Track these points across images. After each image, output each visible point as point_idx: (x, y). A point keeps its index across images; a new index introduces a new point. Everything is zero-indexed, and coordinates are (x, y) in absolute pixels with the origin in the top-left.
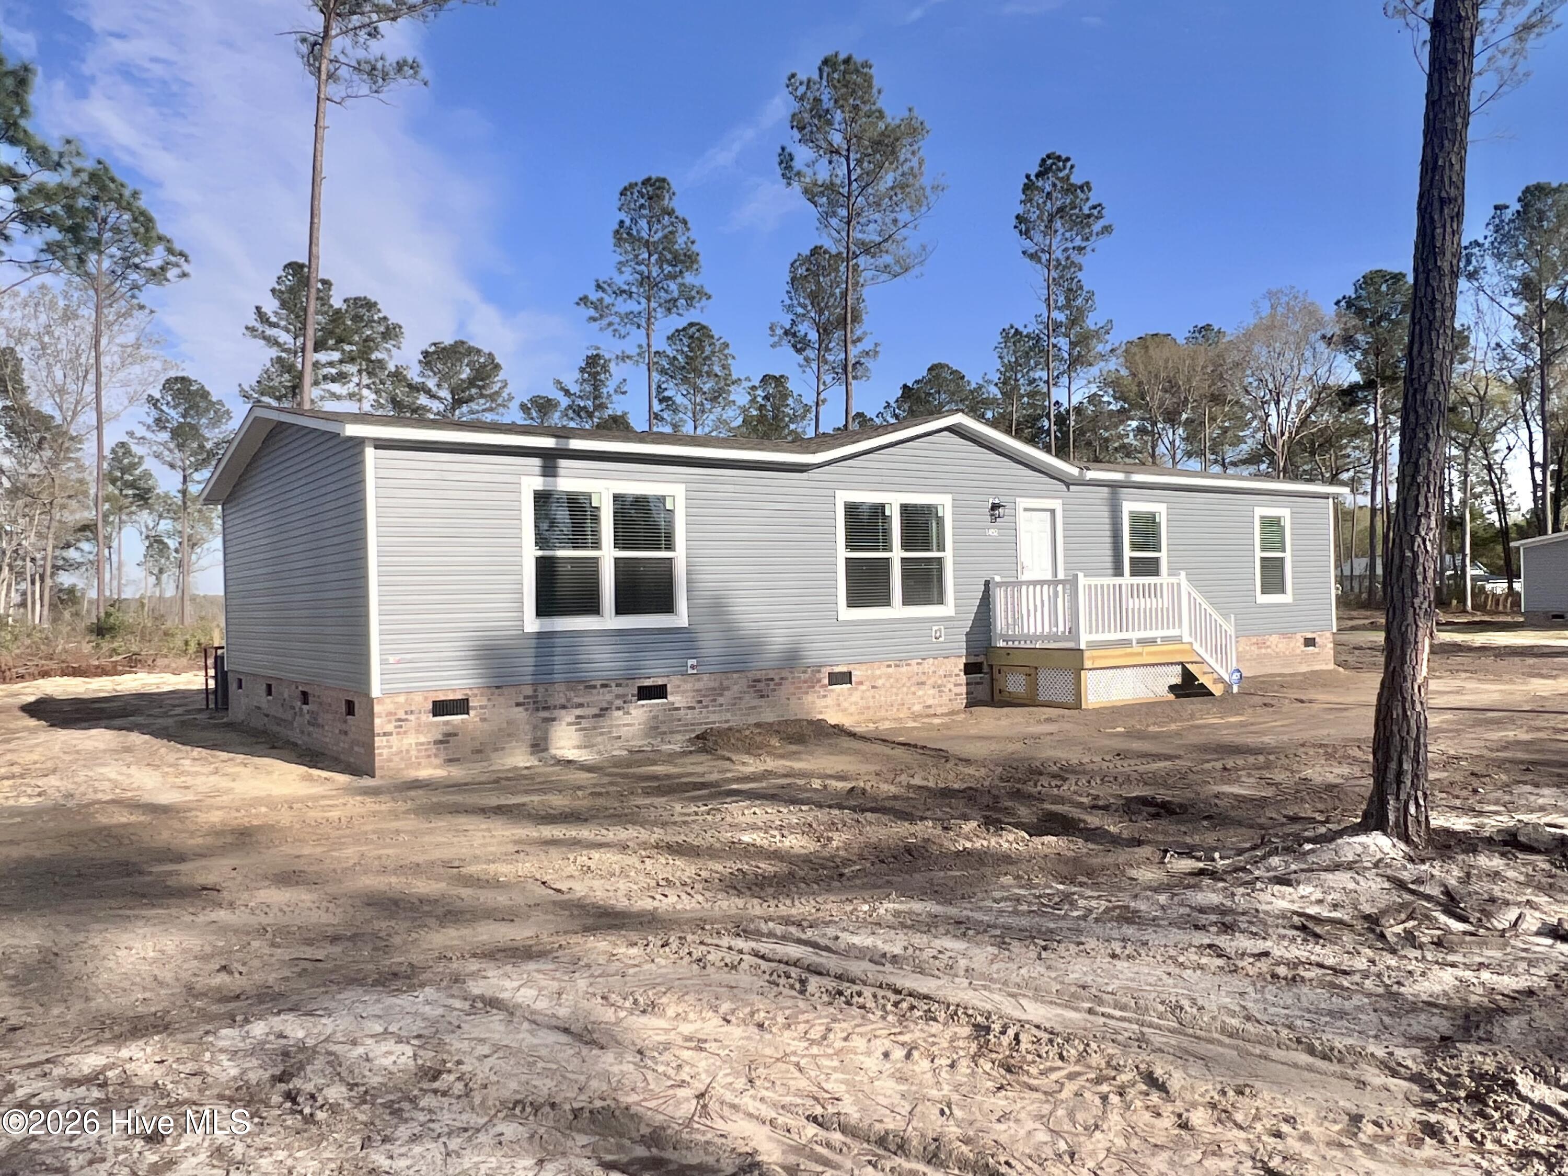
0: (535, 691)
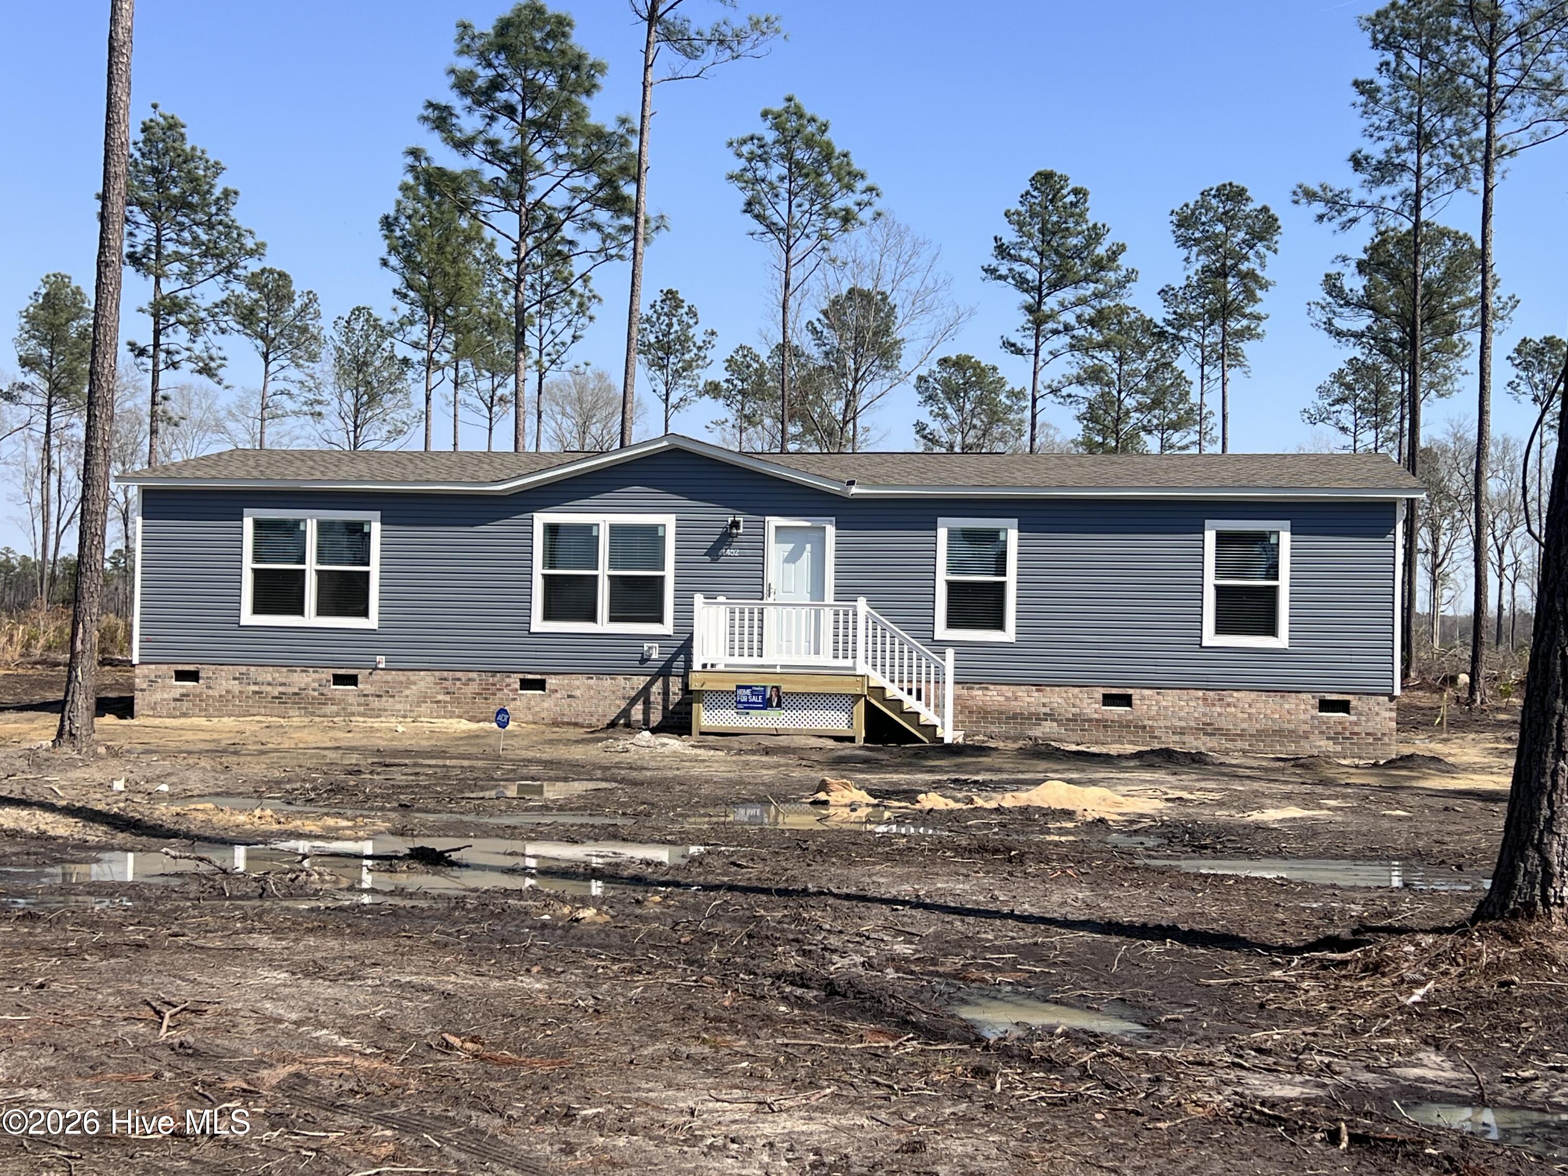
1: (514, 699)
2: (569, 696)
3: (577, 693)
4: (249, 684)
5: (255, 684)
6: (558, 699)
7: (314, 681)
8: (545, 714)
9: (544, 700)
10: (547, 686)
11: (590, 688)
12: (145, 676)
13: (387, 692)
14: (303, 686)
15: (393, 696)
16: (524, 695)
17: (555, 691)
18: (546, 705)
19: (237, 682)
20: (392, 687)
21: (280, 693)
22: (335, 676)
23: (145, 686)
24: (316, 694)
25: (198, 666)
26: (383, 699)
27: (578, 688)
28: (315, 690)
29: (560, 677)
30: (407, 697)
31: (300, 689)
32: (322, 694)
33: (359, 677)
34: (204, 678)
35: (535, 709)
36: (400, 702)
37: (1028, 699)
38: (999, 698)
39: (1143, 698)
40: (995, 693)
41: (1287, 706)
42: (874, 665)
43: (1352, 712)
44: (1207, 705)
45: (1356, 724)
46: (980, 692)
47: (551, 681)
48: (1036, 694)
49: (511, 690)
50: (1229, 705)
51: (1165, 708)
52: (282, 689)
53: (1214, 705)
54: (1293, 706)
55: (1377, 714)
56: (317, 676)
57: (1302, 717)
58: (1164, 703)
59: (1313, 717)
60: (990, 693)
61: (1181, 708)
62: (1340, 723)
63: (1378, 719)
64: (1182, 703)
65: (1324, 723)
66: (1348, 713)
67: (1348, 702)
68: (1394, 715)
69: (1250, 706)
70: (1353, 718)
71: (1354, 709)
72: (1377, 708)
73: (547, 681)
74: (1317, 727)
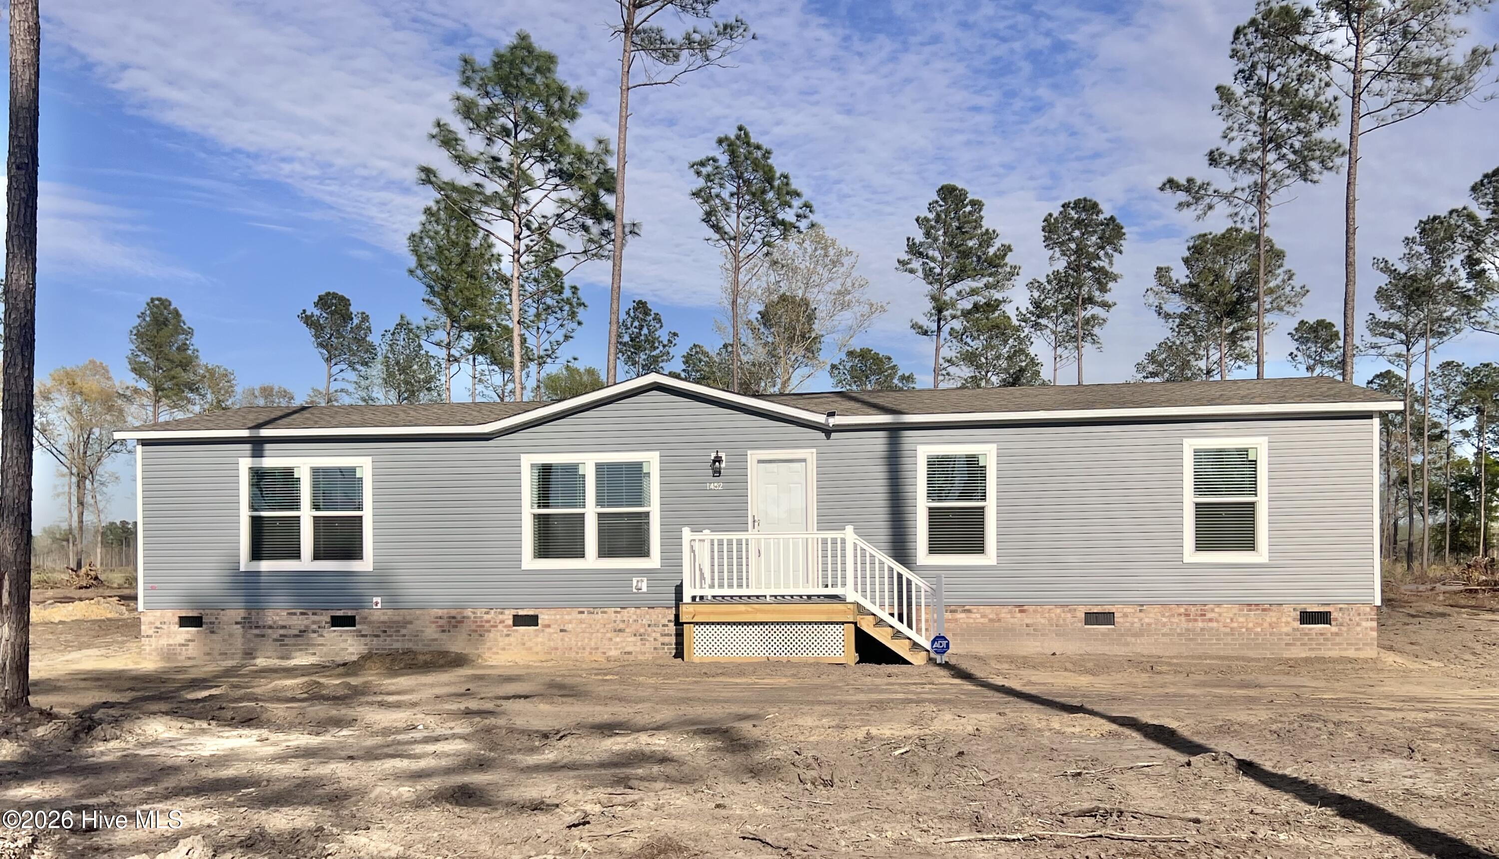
0: (249, 614)
1: (508, 635)
2: (562, 631)
3: (569, 627)
4: (251, 628)
5: (257, 627)
6: (550, 634)
7: (314, 623)
8: (539, 648)
9: (537, 636)
10: (540, 621)
11: (581, 622)
12: (151, 623)
13: (385, 632)
14: (303, 628)
15: (390, 636)
16: (517, 631)
17: (549, 626)
18: (540, 640)
19: (239, 626)
20: (389, 627)
21: (281, 636)
22: (333, 617)
23: (150, 632)
24: (315, 635)
25: (201, 611)
26: (381, 639)
27: (570, 622)
28: (314, 632)
29: (553, 612)
30: (404, 636)
31: (300, 631)
32: (322, 636)
33: (357, 617)
34: (207, 623)
35: (529, 644)
36: (398, 641)
37: (1012, 620)
38: (982, 620)
39: (1125, 615)
40: (978, 616)
41: (1268, 620)
42: (864, 591)
43: (1333, 623)
44: (1189, 621)
45: (1337, 634)
46: (963, 615)
47: (544, 617)
48: (1019, 615)
49: (506, 626)
50: (1211, 620)
51: (1149, 624)
52: (282, 632)
53: (1196, 620)
54: (1274, 620)
55: (1358, 624)
56: (316, 618)
57: (1285, 629)
58: (1147, 620)
59: (1294, 629)
60: (973, 616)
61: (1164, 625)
62: (1322, 634)
63: (1358, 629)
64: (1164, 620)
65: (1306, 634)
66: (1329, 623)
67: (1329, 614)
68: (1375, 624)
69: (1232, 620)
70: (1334, 629)
71: (1336, 619)
72: (1357, 619)
73: (540, 617)
74: (1299, 639)
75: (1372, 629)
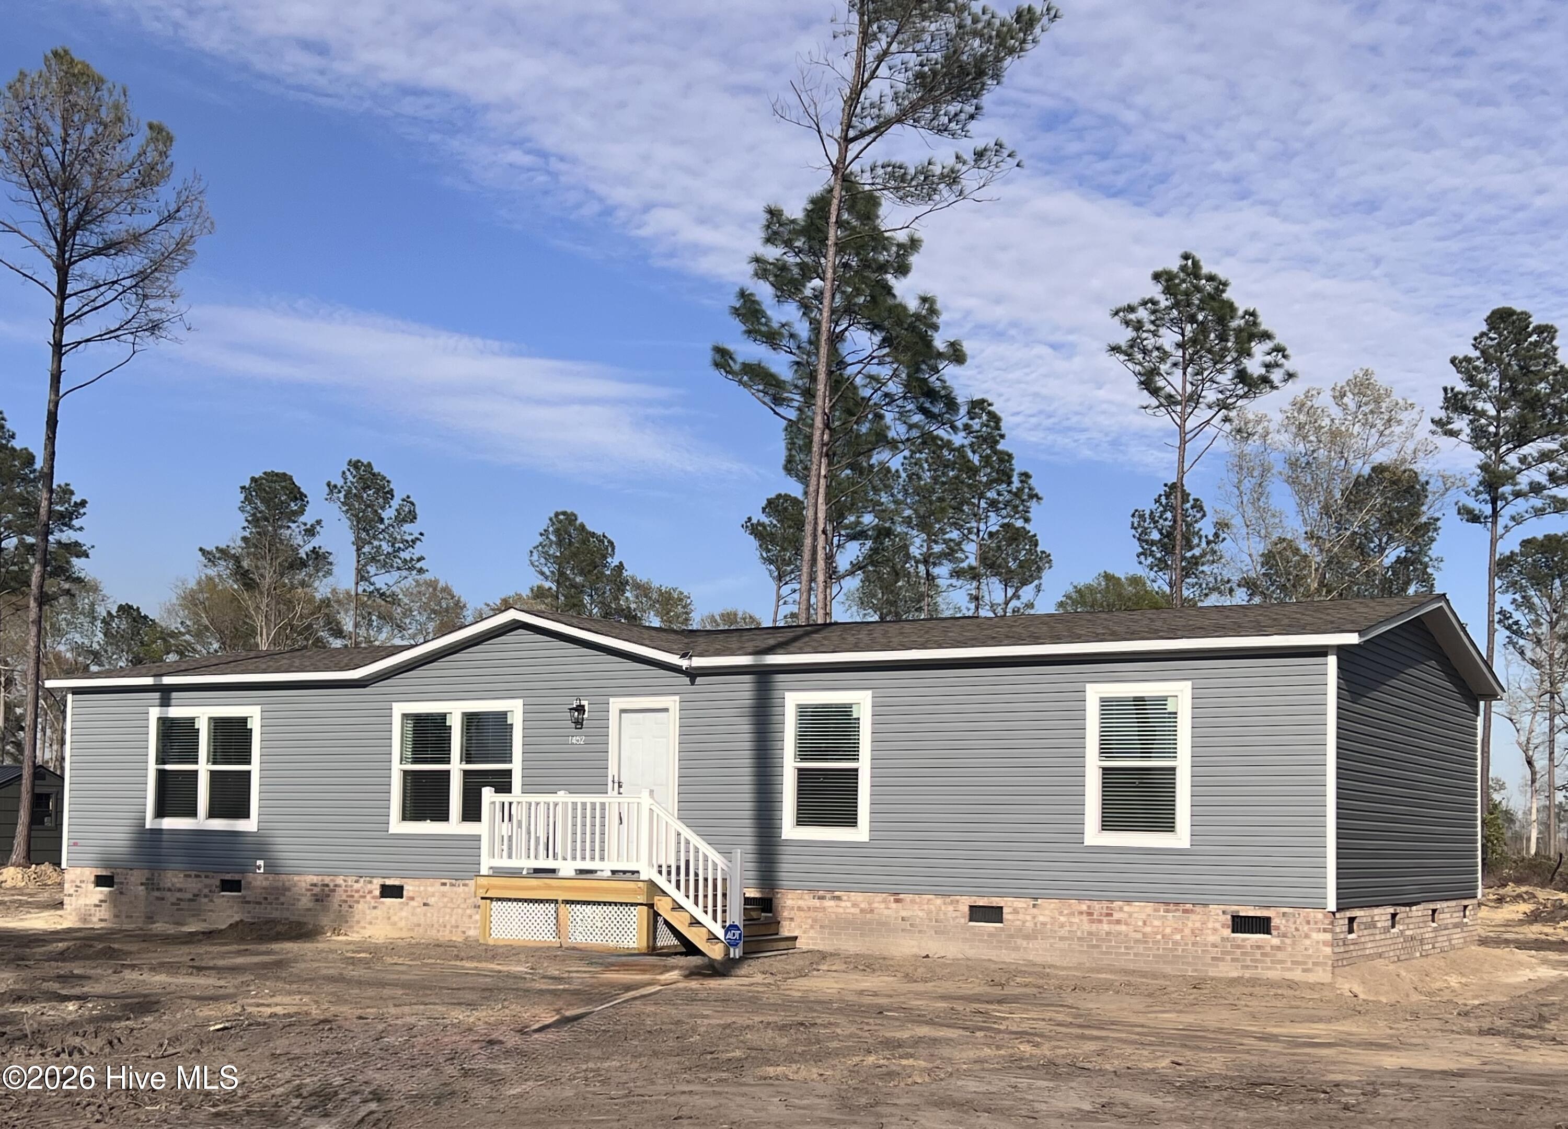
0: (153, 875)
1: (375, 908)
2: (425, 904)
3: (432, 901)
4: (153, 889)
5: (158, 889)
6: (414, 908)
7: (206, 886)
8: (402, 924)
9: (402, 909)
10: (405, 893)
11: (444, 895)
12: (72, 881)
13: (266, 899)
14: (196, 892)
15: (271, 903)
16: (383, 903)
17: (412, 899)
18: (404, 914)
19: (143, 887)
20: (270, 894)
21: (178, 899)
22: (223, 881)
23: (73, 891)
24: (206, 900)
25: (113, 870)
26: (263, 906)
27: (433, 896)
28: (206, 896)
29: (417, 882)
30: (283, 904)
31: (194, 895)
32: (211, 901)
33: (243, 882)
34: (118, 883)
35: (395, 919)
36: (277, 909)
37: (886, 912)
38: (853, 910)
39: (1016, 911)
40: (849, 904)
41: (1190, 924)
43: (1274, 932)
44: (1092, 921)
45: (1279, 948)
46: (832, 903)
47: (408, 890)
48: (894, 905)
49: (374, 898)
50: (1118, 922)
51: (1044, 924)
52: (178, 895)
53: (1100, 921)
54: (1198, 925)
55: (1307, 936)
56: (208, 881)
57: (1212, 939)
58: (1041, 919)
59: (1223, 939)
60: (843, 904)
61: (1062, 926)
62: (1259, 947)
63: (1307, 942)
64: (1062, 919)
65: (1239, 947)
66: (1269, 933)
67: (1268, 919)
68: (1327, 936)
69: (1145, 923)
70: (1275, 941)
71: (1278, 928)
72: (1306, 928)
73: (406, 888)
74: (1228, 953)
75: (1325, 943)
